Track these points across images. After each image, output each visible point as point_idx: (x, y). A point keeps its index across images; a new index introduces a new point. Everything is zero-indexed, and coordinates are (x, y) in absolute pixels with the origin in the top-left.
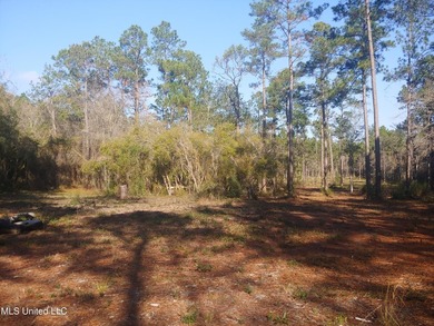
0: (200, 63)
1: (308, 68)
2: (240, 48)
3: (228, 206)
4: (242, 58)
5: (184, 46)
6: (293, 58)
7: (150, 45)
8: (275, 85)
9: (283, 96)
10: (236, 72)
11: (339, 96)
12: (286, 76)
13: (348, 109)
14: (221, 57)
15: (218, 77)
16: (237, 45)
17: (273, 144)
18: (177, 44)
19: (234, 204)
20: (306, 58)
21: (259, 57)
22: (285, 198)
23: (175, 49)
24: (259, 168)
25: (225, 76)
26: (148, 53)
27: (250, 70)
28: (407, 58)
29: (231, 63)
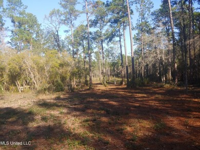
0: (36, 18)
1: (94, 23)
2: (58, 11)
4: (60, 16)
5: (26, 8)
7: (5, 7)
8: (78, 32)
9: (81, 36)
10: (57, 23)
12: (83, 28)
14: (48, 15)
15: (47, 26)
16: (56, 9)
17: (79, 62)
18: (22, 7)
20: (93, 18)
21: (68, 16)
23: (21, 9)
25: (51, 25)
26: (4, 11)
27: (64, 23)
28: (140, 19)
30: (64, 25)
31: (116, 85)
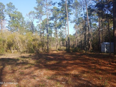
0: (22, 15)
1: (52, 19)
2: (33, 12)
3: (30, 56)
4: (34, 14)
5: (17, 10)
6: (48, 16)
7: (6, 9)
8: (43, 22)
9: (45, 26)
10: (32, 18)
11: (60, 26)
12: (46, 20)
13: (62, 30)
14: (28, 14)
15: (27, 19)
16: (32, 11)
17: (43, 38)
18: (15, 9)
19: (32, 55)
20: (51, 16)
21: (39, 14)
22: (46, 53)
23: (14, 11)
24: (39, 45)
25: (29, 19)
26: (5, 11)
27: (36, 18)
29: (31, 16)
30: (36, 19)
31: (63, 51)
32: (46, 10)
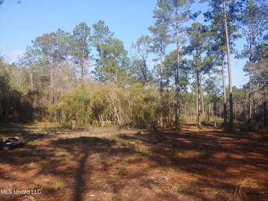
0: (122, 46)
1: (188, 50)
2: (147, 37)
3: (138, 134)
4: (148, 43)
5: (112, 35)
6: (180, 44)
7: (92, 35)
8: (169, 60)
9: (173, 67)
10: (145, 52)
11: (207, 67)
12: (175, 54)
13: (213, 75)
14: (135, 42)
15: (133, 55)
16: (145, 35)
17: (167, 96)
18: (109, 35)
19: (142, 133)
20: (188, 44)
21: (158, 43)
22: (174, 129)
23: (107, 37)
24: (158, 111)
25: (138, 54)
26: (90, 40)
27: (153, 51)
28: (249, 45)
29: (142, 46)
31: (215, 128)
32: (174, 32)
